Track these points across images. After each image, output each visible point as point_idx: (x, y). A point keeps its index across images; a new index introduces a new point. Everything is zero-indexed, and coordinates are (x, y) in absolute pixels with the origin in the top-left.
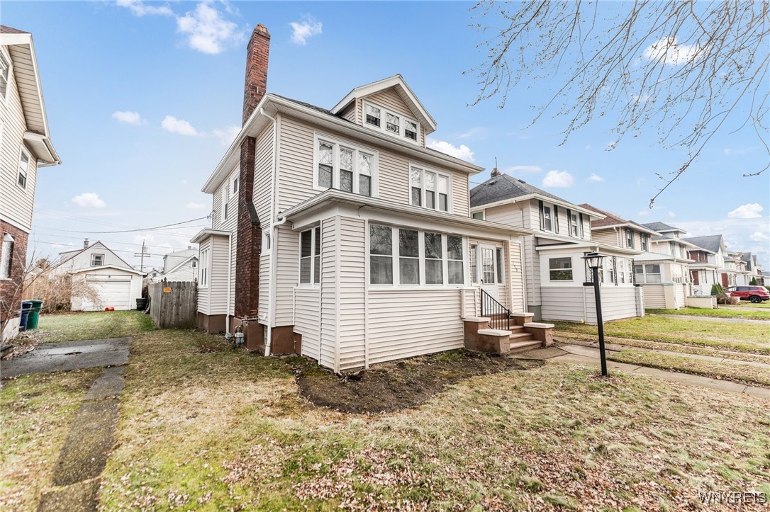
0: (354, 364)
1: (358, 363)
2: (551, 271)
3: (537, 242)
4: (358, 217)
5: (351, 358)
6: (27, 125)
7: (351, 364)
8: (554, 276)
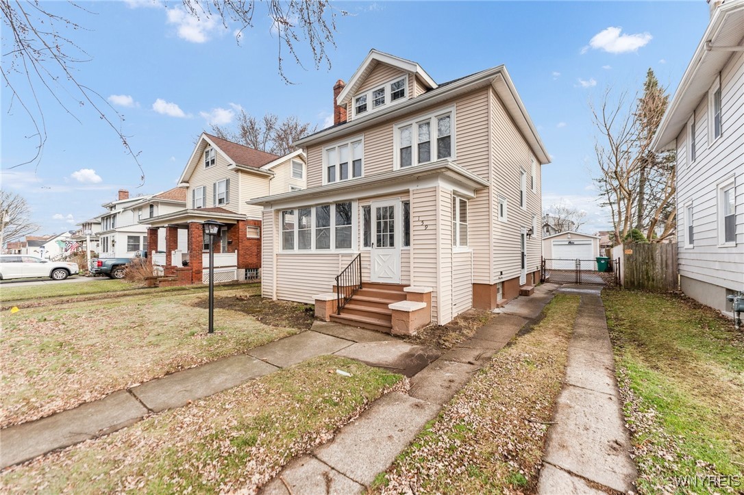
0: (268, 295)
1: (270, 296)
4: (270, 210)
5: (267, 292)
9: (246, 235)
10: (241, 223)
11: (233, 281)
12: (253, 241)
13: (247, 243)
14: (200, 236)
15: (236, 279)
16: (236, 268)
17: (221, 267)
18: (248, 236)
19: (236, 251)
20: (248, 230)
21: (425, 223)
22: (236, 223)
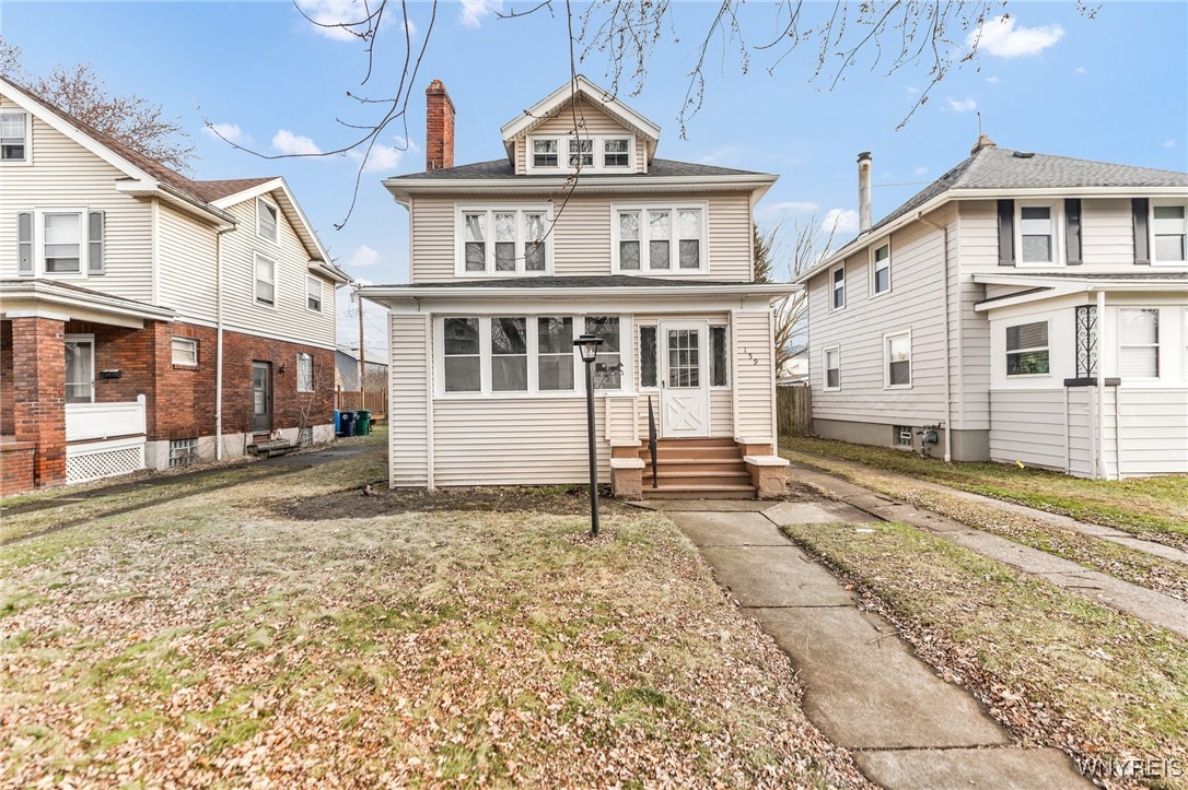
0: (414, 482)
1: (419, 481)
2: (1008, 355)
3: (985, 292)
4: (417, 313)
5: (409, 476)
6: (310, 255)
7: (409, 482)
8: (1016, 365)
9: (170, 358)
10: (159, 329)
11: (136, 473)
12: (185, 374)
13: (172, 378)
14: (57, 357)
15: (142, 466)
16: (144, 439)
17: (110, 438)
18: (173, 362)
19: (142, 398)
20: (175, 346)
21: (754, 357)
22: (140, 326)
